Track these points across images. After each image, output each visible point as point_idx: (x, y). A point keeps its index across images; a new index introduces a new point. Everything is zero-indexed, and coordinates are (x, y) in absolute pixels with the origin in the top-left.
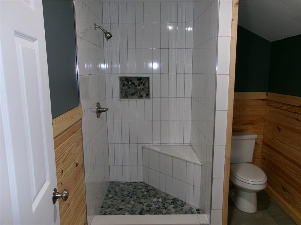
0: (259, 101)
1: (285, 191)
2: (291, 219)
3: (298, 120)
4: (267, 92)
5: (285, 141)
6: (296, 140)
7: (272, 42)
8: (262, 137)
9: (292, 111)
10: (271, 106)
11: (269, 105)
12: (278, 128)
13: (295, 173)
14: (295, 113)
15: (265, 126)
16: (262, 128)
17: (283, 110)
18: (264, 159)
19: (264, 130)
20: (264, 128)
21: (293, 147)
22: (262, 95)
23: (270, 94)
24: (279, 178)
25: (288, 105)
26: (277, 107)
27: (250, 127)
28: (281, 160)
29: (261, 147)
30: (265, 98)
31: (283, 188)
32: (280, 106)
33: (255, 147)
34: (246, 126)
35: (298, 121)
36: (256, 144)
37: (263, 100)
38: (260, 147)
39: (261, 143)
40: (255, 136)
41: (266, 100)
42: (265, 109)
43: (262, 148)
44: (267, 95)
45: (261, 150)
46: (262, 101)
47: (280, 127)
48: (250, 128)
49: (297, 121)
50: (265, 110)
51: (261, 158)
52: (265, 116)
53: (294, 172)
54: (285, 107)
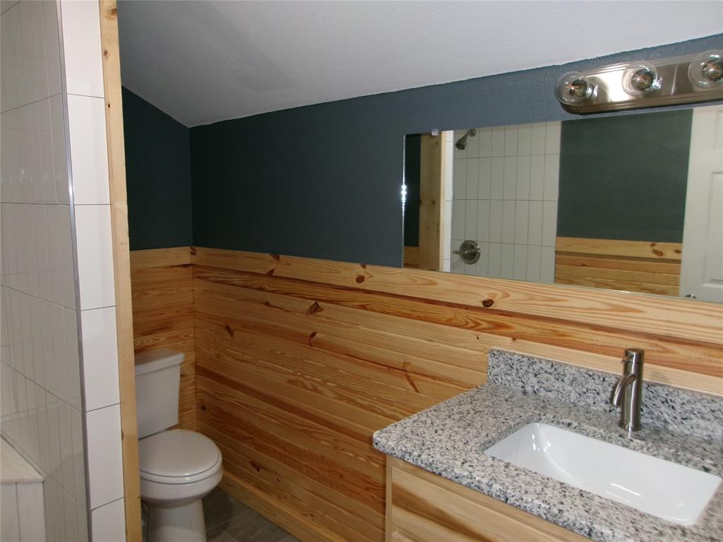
0: (176, 268)
1: (258, 470)
2: (279, 528)
3: (267, 304)
4: (194, 247)
5: (246, 356)
6: (268, 350)
7: (190, 127)
8: (192, 358)
9: (254, 286)
10: (206, 278)
11: (199, 277)
12: (228, 329)
13: (276, 422)
14: (261, 289)
15: (195, 327)
16: (191, 335)
17: (235, 285)
18: (204, 408)
19: (195, 338)
20: (194, 334)
21: (265, 367)
22: (182, 255)
23: (201, 251)
24: (242, 444)
25: (242, 273)
26: (218, 279)
27: (162, 337)
28: (242, 401)
29: (193, 380)
30: (188, 262)
31: (253, 464)
32: (224, 278)
33: (181, 382)
34: (151, 336)
35: (268, 308)
36: (182, 376)
37: (185, 266)
38: (190, 382)
39: (191, 372)
40: (179, 357)
41: (192, 265)
42: (191, 288)
43: (195, 383)
44: (193, 254)
45: (194, 387)
46: (183, 269)
47: (231, 326)
48: (163, 339)
49: (265, 306)
50: (193, 290)
51: (195, 407)
52: (194, 303)
53: (274, 421)
54: (237, 279)
